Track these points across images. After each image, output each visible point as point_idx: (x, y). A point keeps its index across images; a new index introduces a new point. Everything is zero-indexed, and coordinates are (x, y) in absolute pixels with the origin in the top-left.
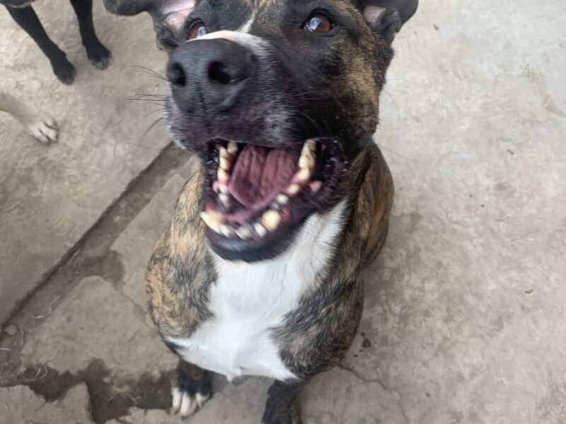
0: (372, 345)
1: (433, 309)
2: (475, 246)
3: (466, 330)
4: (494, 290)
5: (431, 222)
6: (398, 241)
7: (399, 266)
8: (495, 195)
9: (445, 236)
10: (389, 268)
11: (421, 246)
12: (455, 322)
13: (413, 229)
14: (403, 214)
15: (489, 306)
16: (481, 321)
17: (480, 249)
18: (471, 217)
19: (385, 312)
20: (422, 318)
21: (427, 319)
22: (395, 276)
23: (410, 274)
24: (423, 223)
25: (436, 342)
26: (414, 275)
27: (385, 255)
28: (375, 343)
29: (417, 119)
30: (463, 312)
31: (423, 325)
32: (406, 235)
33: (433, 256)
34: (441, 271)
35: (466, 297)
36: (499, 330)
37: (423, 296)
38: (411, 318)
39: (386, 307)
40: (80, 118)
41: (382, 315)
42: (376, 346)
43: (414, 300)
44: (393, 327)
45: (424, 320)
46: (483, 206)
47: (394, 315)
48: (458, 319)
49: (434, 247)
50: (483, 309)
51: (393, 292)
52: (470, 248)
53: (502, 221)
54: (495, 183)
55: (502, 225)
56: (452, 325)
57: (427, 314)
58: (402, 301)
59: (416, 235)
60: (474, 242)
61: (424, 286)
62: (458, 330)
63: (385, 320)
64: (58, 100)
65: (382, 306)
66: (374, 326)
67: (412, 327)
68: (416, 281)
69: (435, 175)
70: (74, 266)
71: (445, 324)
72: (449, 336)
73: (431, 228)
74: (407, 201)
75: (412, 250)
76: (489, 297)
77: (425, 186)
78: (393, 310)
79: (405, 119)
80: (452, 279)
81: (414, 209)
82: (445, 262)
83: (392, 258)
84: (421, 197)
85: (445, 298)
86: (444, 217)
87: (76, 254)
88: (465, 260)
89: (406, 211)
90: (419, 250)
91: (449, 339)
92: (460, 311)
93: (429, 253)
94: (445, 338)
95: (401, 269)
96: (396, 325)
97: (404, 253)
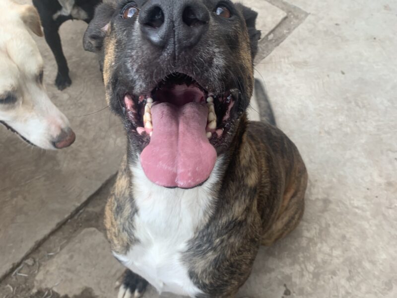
0: (291, 294)
1: (339, 270)
2: (370, 226)
3: (364, 288)
4: (385, 259)
5: (338, 206)
6: (313, 218)
7: (314, 236)
8: (386, 190)
9: (349, 217)
10: (307, 237)
11: (331, 223)
12: (355, 280)
13: (324, 210)
14: (317, 199)
15: (381, 270)
16: (375, 281)
17: (374, 228)
18: (367, 204)
19: (302, 270)
20: (330, 276)
21: (334, 277)
22: (311, 244)
23: (321, 243)
24: (332, 206)
25: (340, 295)
26: (325, 244)
27: (303, 228)
28: (294, 292)
29: (328, 133)
30: (362, 274)
31: (331, 281)
32: (320, 214)
33: (339, 231)
34: (345, 242)
35: (363, 263)
36: (389, 290)
37: (331, 260)
38: (322, 275)
39: (303, 266)
41: (300, 272)
42: (294, 294)
43: (324, 262)
44: (308, 281)
45: (332, 278)
46: (377, 197)
47: (309, 272)
48: (358, 279)
49: (340, 224)
50: (376, 273)
51: (308, 255)
52: (367, 226)
53: (391, 208)
54: (386, 181)
55: (391, 211)
56: (353, 283)
57: (334, 273)
58: (315, 262)
59: (327, 215)
60: (370, 223)
61: (332, 253)
62: (358, 287)
63: (302, 276)
65: (300, 265)
66: (294, 280)
67: (322, 283)
68: (326, 248)
69: (342, 173)
71: (348, 282)
72: (350, 291)
73: (338, 210)
74: (320, 190)
75: (324, 225)
76: (381, 264)
77: (334, 180)
78: (308, 269)
79: (320, 133)
80: (353, 248)
81: (325, 196)
82: (348, 236)
83: (308, 230)
84: (331, 188)
85: (348, 263)
86: (348, 203)
88: (363, 235)
89: (320, 197)
90: (329, 225)
91: (350, 293)
92: (359, 273)
93: (336, 229)
94: (348, 293)
95: (315, 239)
96: (310, 280)
97: (318, 227)
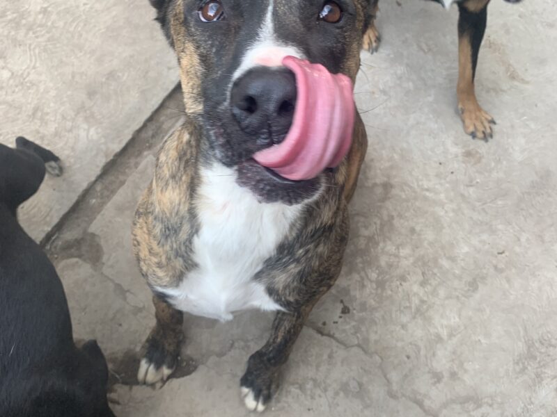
0: (351, 312)
1: (409, 274)
2: (446, 212)
3: (442, 292)
4: (467, 253)
5: (403, 190)
6: (372, 210)
7: (374, 234)
8: (463, 162)
9: (417, 204)
10: (365, 237)
11: (394, 214)
12: (430, 284)
13: (385, 198)
14: (375, 185)
15: (463, 268)
16: (456, 283)
17: (451, 214)
18: (441, 184)
19: (362, 279)
20: (398, 283)
21: (403, 283)
22: (370, 244)
23: (384, 241)
24: (395, 191)
25: (413, 306)
26: (389, 243)
27: (360, 225)
28: (354, 309)
29: (384, 92)
30: (438, 274)
31: (400, 289)
32: (379, 204)
33: (406, 223)
34: (415, 237)
35: (440, 260)
36: (473, 291)
37: (399, 262)
38: (388, 283)
39: (363, 274)
40: (52, 105)
41: (359, 282)
42: (355, 312)
43: (390, 266)
44: (371, 293)
45: (401, 284)
46: (452, 173)
47: (371, 281)
48: (434, 282)
49: (406, 214)
50: (457, 272)
51: (369, 259)
52: (442, 214)
53: (471, 186)
54: (464, 151)
55: (471, 190)
56: (428, 288)
57: (403, 278)
58: (378, 267)
59: (388, 204)
60: (446, 208)
61: (399, 252)
62: (434, 293)
63: (363, 286)
64: (29, 88)
65: (359, 273)
66: (352, 293)
67: (389, 292)
68: (390, 248)
69: (405, 145)
70: (53, 250)
71: (421, 288)
72: (425, 299)
73: (404, 197)
74: (378, 171)
75: (386, 218)
76: (463, 260)
77: (396, 156)
78: (369, 276)
79: (373, 93)
80: (425, 244)
81: (385, 179)
82: (418, 228)
83: (366, 227)
84: (391, 167)
85: (420, 263)
86: (415, 186)
87: (53, 238)
88: (437, 225)
89: (378, 181)
90: (392, 217)
91: (426, 301)
92: (435, 274)
93: (402, 221)
94: (423, 302)
95: (376, 237)
96: (373, 291)
97: (378, 222)
